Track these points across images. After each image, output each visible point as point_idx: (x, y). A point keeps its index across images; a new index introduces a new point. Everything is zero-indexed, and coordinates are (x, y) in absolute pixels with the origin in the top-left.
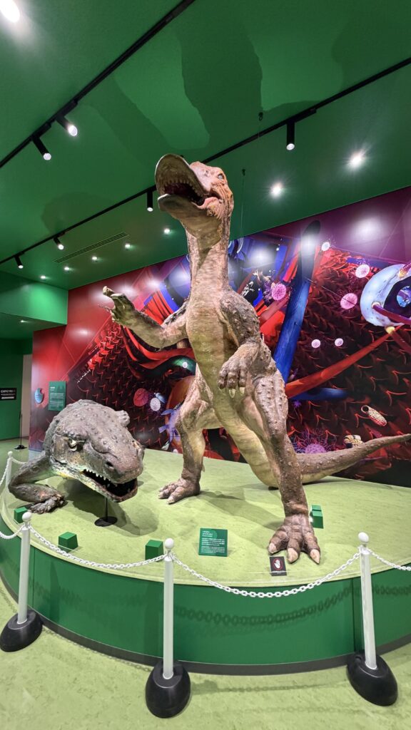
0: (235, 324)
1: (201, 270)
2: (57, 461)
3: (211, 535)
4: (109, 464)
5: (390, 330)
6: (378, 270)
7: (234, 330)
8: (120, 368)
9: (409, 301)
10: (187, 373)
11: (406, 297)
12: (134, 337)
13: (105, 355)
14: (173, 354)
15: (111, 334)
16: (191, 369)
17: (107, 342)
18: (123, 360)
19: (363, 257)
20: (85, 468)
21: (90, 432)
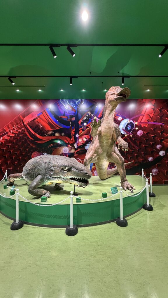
1: (110, 115)
2: (53, 177)
3: (113, 189)
4: (86, 173)
5: (126, 135)
6: (124, 119)
8: (22, 142)
9: (130, 129)
10: (60, 146)
11: (129, 127)
12: (32, 129)
13: (12, 136)
14: (53, 138)
15: (16, 126)
16: (62, 144)
17: (13, 130)
18: (25, 139)
19: (120, 115)
20: (72, 177)
21: (73, 165)
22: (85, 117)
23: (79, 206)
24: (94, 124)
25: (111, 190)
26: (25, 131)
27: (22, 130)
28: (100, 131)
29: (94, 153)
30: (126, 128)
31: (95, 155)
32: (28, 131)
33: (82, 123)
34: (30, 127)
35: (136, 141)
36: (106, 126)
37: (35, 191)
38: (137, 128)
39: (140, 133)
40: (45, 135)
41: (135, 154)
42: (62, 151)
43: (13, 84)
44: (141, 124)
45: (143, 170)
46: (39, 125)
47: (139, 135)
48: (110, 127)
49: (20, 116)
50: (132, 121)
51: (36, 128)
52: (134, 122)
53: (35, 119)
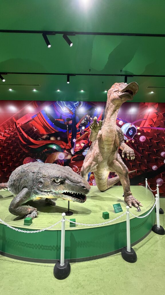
0: (120, 136)
1: (112, 116)
2: (42, 191)
3: (116, 206)
4: (84, 187)
5: (127, 141)
6: (125, 124)
7: (119, 138)
8: (14, 147)
9: (132, 134)
10: (56, 151)
11: (131, 132)
12: (25, 132)
13: (3, 140)
14: (49, 142)
15: (8, 129)
16: (57, 149)
17: (4, 133)
18: (17, 143)
19: (121, 118)
20: (65, 191)
21: (67, 176)
22: (83, 120)
23: (73, 232)
24: (94, 126)
25: (114, 208)
26: (17, 135)
27: (15, 134)
28: (101, 135)
29: (93, 161)
30: (128, 133)
31: (94, 162)
32: (21, 135)
33: (80, 127)
34: (24, 130)
35: (138, 147)
36: (108, 129)
37: (18, 209)
38: (139, 134)
39: (142, 139)
40: (39, 139)
41: (138, 162)
42: (58, 157)
43: (4, 81)
44: (143, 129)
45: (147, 180)
46: (33, 128)
47: (141, 141)
48: (113, 131)
49: (13, 118)
50: (133, 126)
51: (29, 131)
52: (135, 126)
53: (28, 122)
